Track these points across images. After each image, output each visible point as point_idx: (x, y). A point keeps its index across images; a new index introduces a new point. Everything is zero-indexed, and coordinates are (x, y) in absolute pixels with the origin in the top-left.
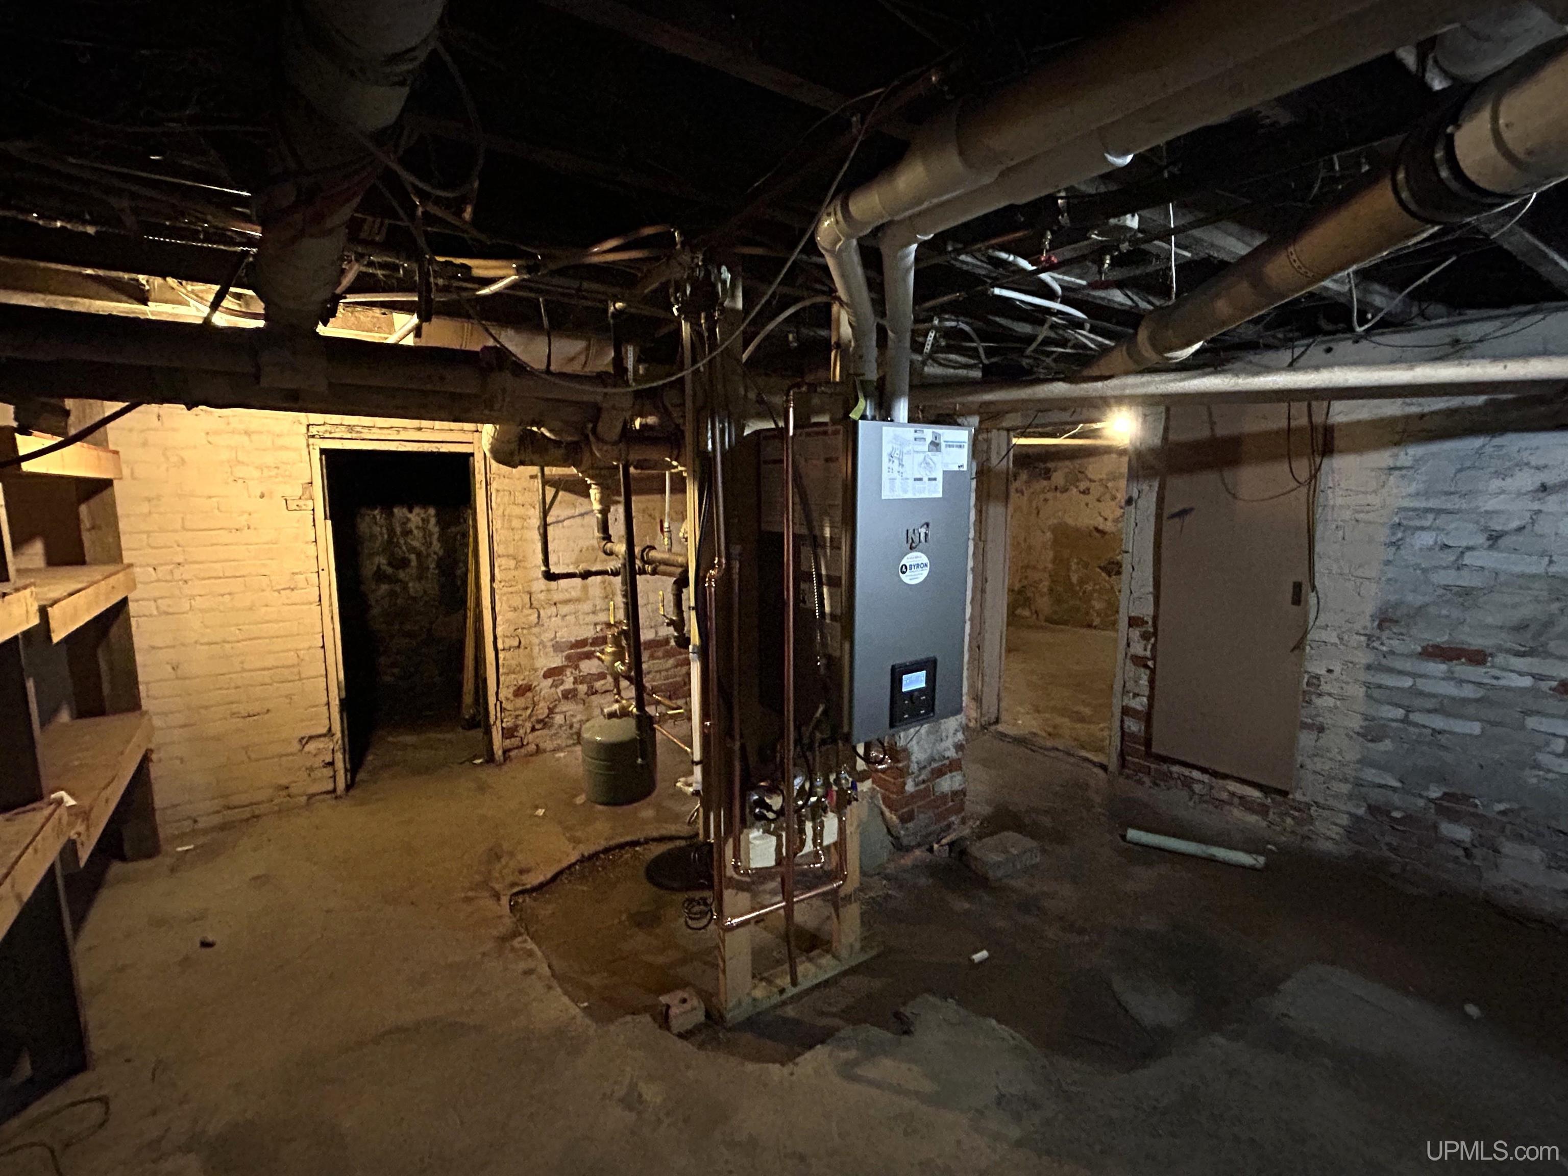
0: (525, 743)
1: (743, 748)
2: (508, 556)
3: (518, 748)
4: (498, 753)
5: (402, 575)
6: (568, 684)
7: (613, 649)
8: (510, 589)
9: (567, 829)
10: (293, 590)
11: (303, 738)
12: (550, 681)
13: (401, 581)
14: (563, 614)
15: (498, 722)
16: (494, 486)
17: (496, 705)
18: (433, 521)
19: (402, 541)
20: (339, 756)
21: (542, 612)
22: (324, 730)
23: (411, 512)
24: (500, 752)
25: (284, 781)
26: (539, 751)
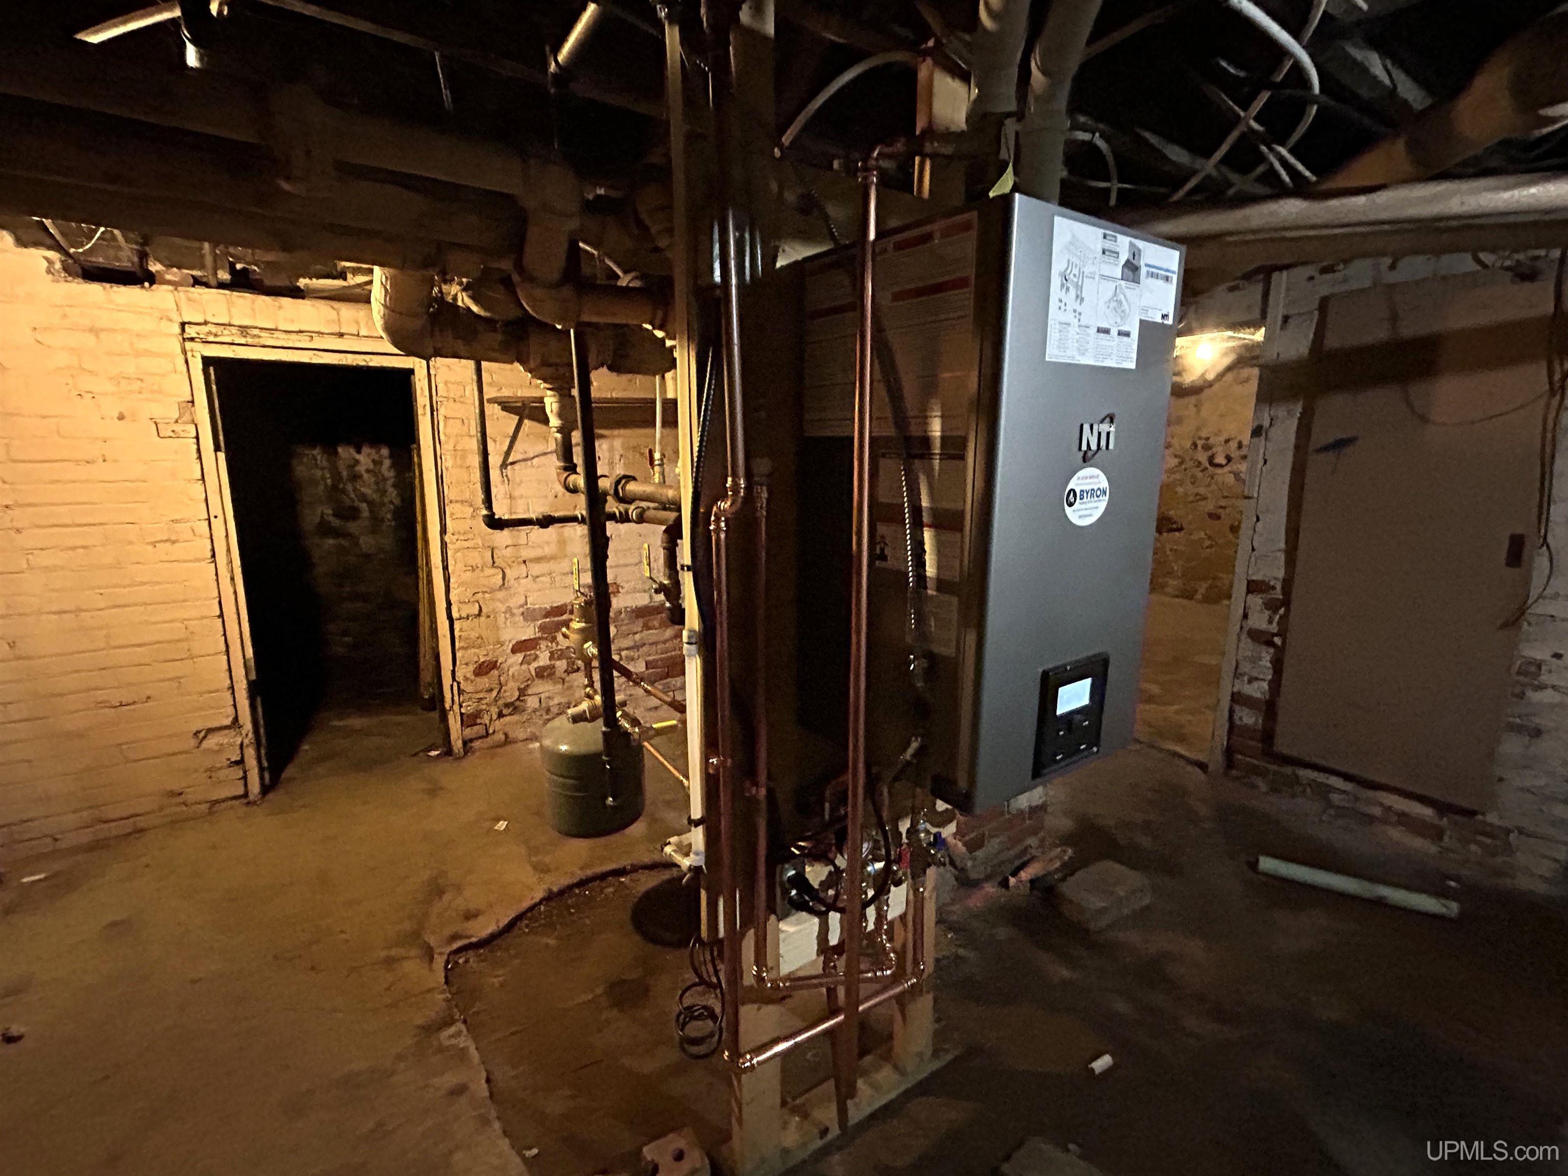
0: (491, 731)
1: (770, 792)
2: (462, 502)
3: (481, 737)
4: (457, 745)
5: (353, 527)
6: (544, 659)
7: (583, 625)
8: (467, 544)
9: (533, 850)
10: (174, 542)
11: (197, 733)
12: (519, 657)
13: (350, 535)
14: (535, 574)
15: (456, 707)
16: (442, 411)
17: (452, 686)
18: (387, 463)
19: (349, 487)
20: (250, 753)
21: (508, 571)
22: (228, 722)
23: (359, 452)
24: (460, 744)
25: (176, 787)
26: (507, 741)
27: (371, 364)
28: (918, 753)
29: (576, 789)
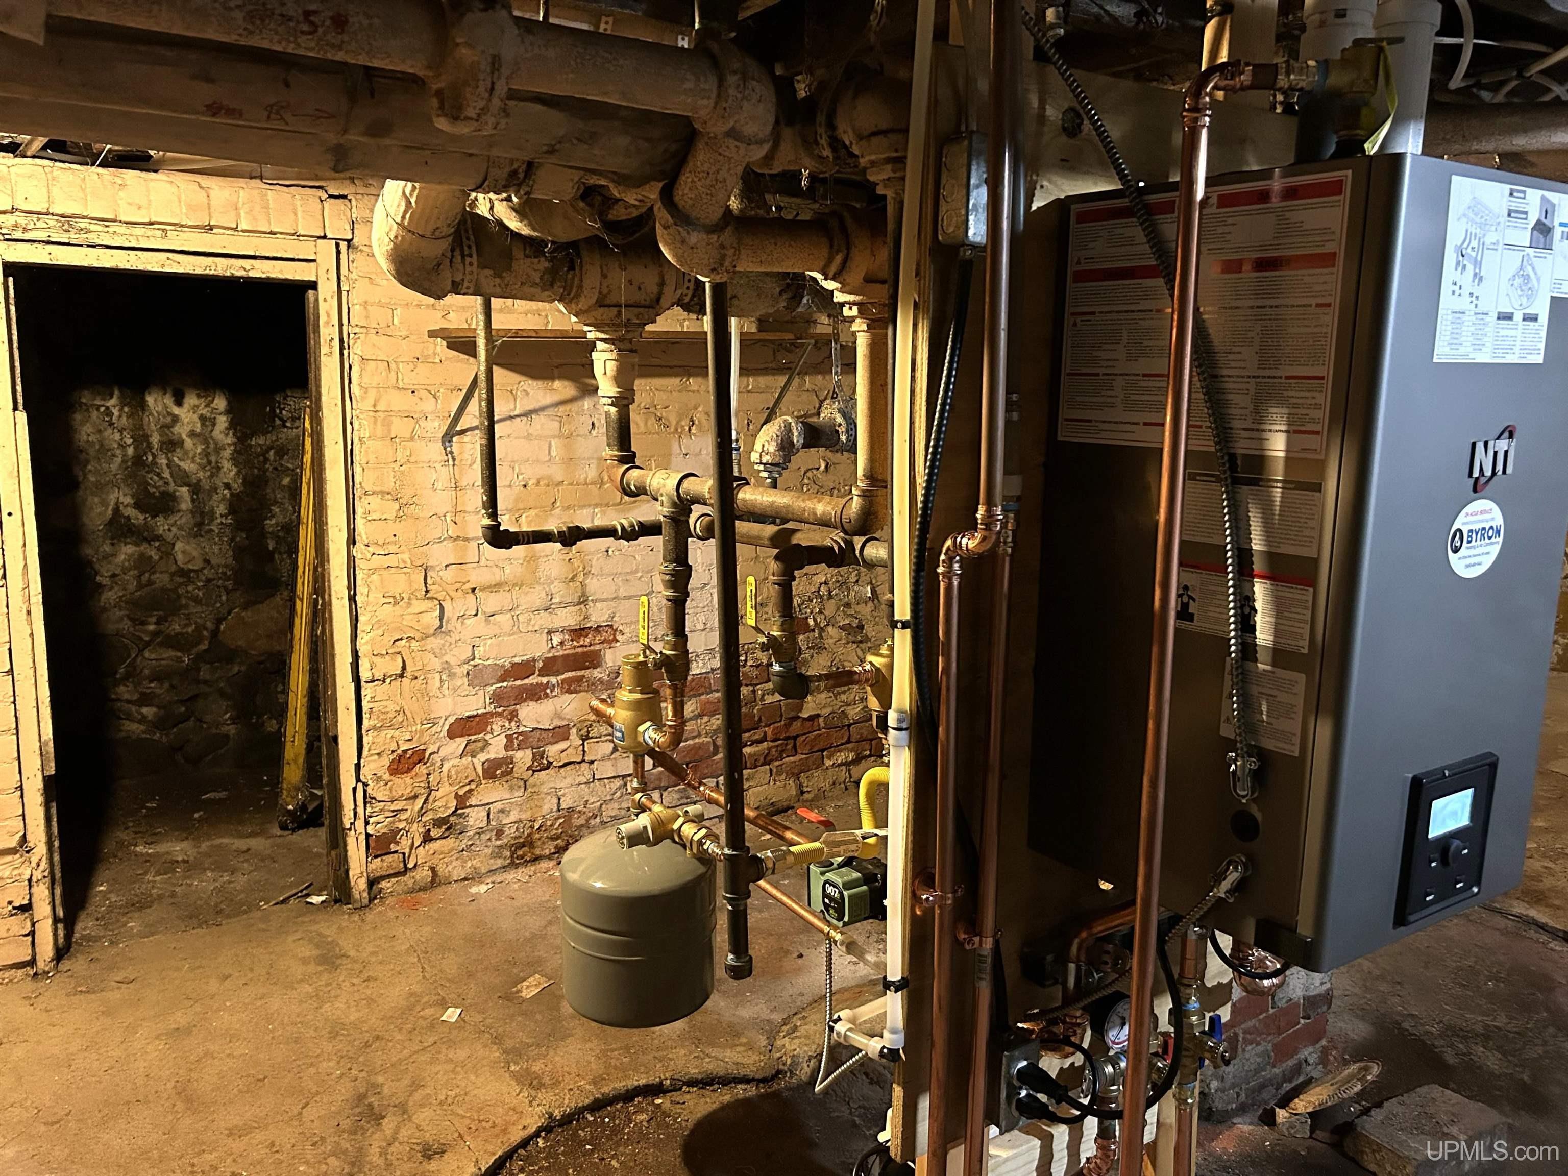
0: (410, 865)
2: (383, 493)
3: (397, 875)
4: (359, 885)
5: (162, 525)
6: (496, 748)
7: (638, 696)
9: (515, 1054)
12: (461, 742)
13: (158, 538)
14: (489, 610)
15: (360, 824)
16: (357, 350)
17: (355, 789)
19: (163, 461)
20: (42, 892)
21: (447, 605)
22: (12, 841)
23: (179, 403)
24: (362, 884)
26: (436, 880)
27: (252, 274)
28: (1239, 887)
29: (626, 949)
